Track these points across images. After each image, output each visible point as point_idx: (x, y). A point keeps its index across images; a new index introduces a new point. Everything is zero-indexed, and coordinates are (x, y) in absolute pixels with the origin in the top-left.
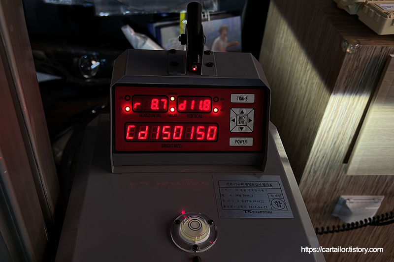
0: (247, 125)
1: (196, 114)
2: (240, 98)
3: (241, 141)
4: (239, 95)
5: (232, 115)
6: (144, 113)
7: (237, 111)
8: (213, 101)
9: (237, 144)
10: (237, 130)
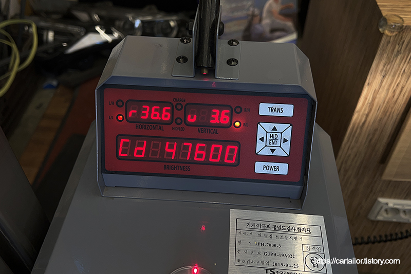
0: (280, 147)
1: (211, 128)
2: (272, 110)
3: (271, 168)
4: (271, 105)
5: (261, 133)
6: (142, 124)
7: (268, 126)
8: (234, 111)
9: (265, 171)
10: (266, 152)
